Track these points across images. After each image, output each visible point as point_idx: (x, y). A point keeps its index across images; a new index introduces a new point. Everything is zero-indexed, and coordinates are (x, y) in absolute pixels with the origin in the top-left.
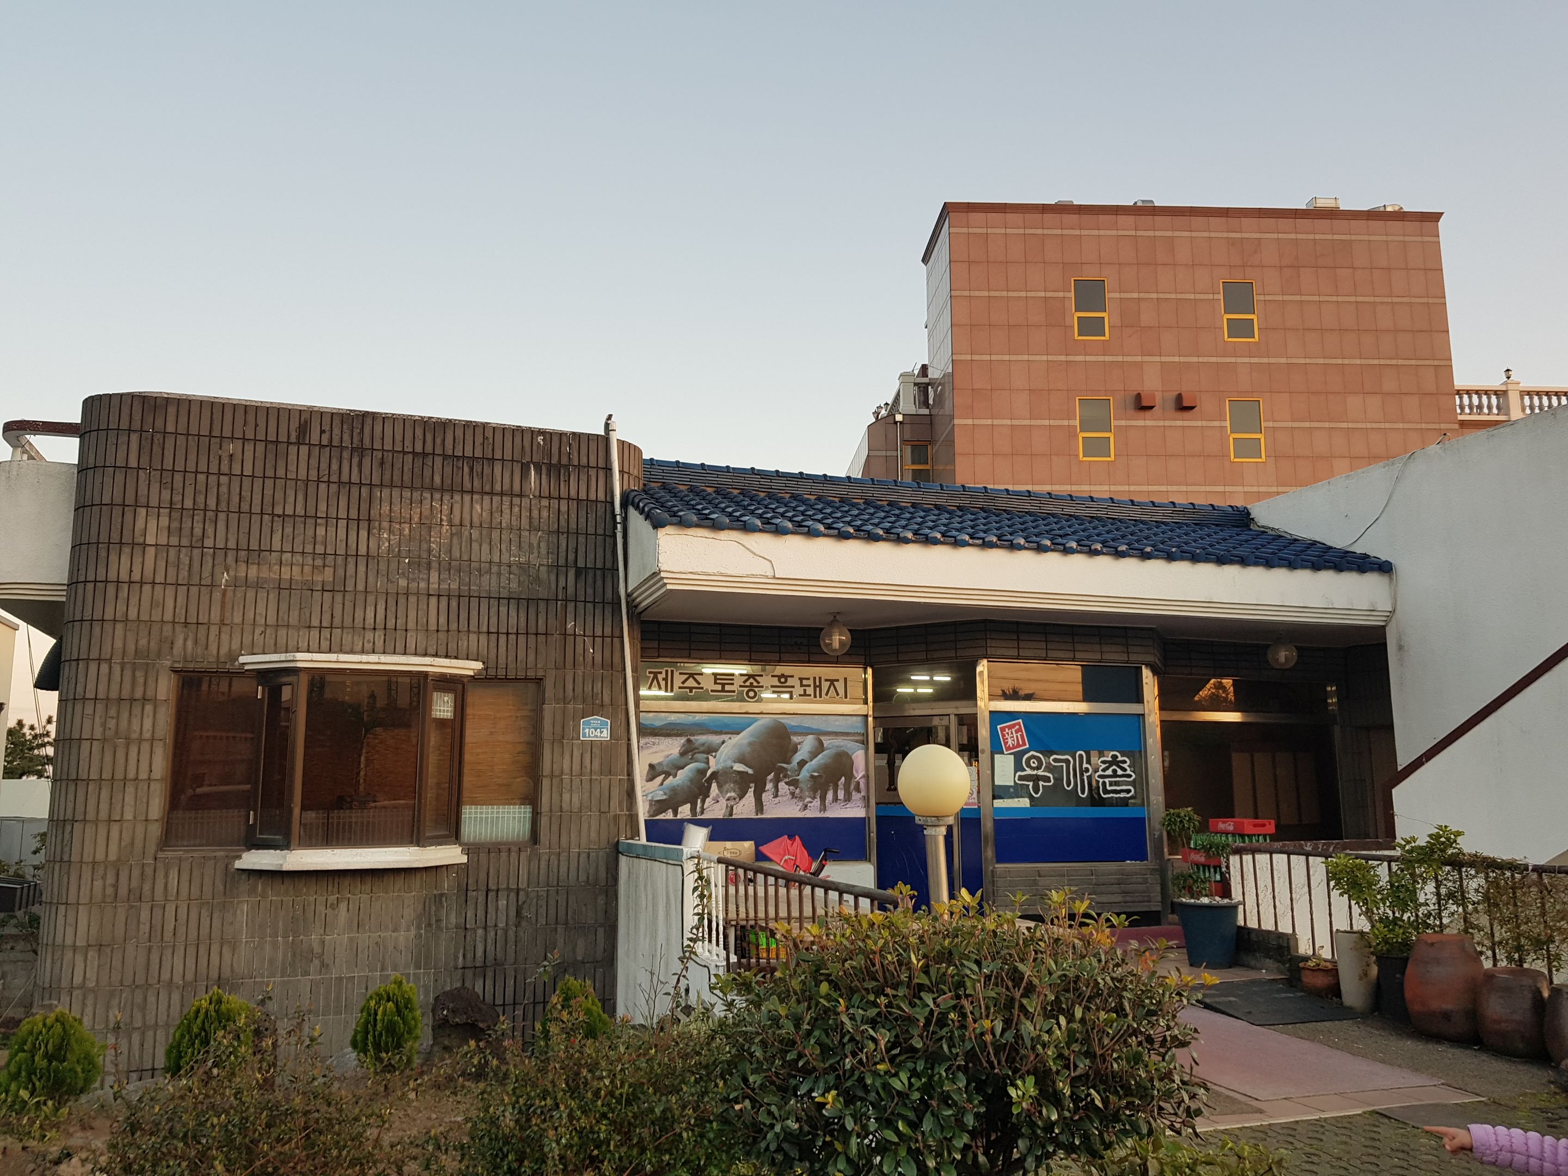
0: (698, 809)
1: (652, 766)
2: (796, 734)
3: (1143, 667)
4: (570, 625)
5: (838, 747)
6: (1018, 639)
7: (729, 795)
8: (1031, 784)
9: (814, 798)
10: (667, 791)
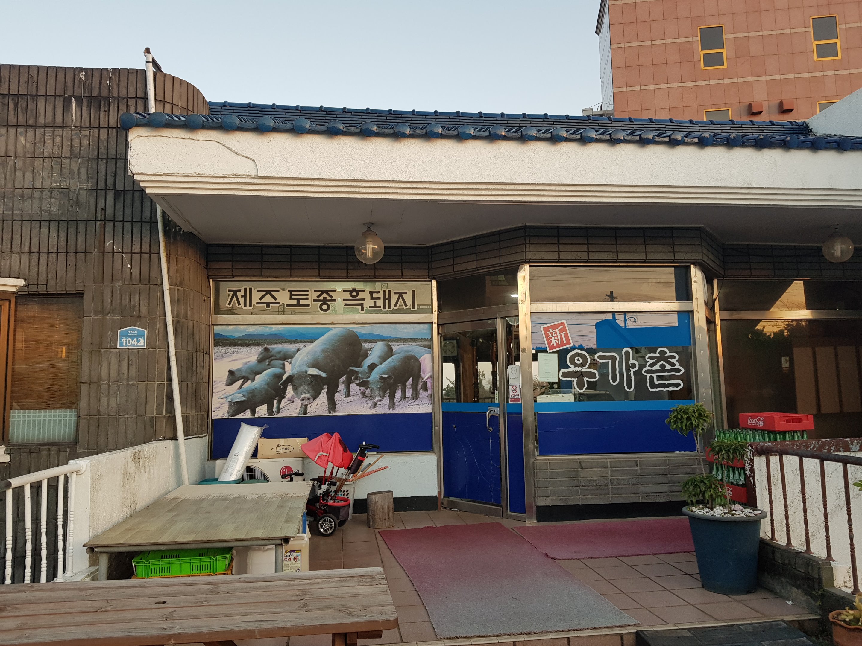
0: (275, 409)
1: (231, 372)
2: (366, 341)
3: (692, 266)
4: (108, 243)
5: (406, 351)
6: (559, 244)
7: (303, 396)
8: (575, 380)
9: (384, 397)
10: (245, 393)
